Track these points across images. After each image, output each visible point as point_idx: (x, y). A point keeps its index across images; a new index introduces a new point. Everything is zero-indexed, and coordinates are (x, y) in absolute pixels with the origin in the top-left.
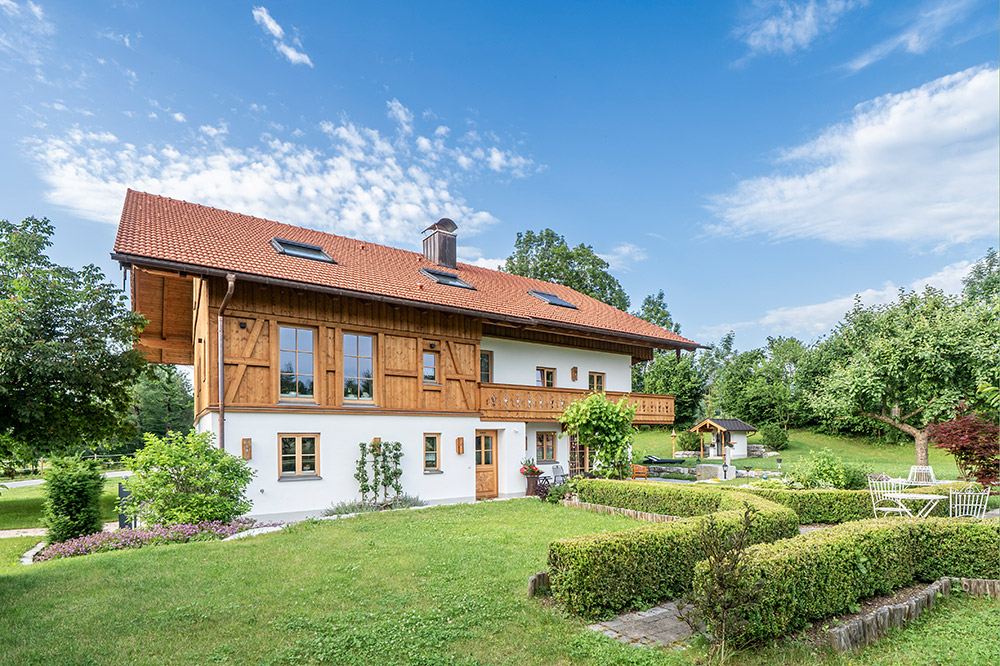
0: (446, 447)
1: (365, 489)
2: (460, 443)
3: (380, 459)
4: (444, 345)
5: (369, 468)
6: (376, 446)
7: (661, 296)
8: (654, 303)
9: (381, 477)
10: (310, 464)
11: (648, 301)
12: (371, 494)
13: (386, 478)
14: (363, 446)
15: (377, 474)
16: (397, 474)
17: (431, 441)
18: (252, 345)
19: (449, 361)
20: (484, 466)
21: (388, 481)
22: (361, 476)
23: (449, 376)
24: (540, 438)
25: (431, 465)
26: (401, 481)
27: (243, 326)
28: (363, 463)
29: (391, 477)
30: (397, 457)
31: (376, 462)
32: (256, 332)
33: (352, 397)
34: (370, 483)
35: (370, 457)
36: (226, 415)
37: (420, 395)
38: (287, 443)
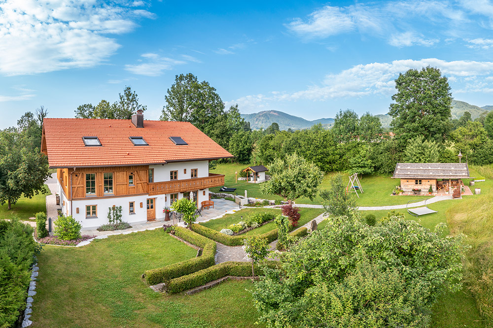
0: (137, 206)
1: (110, 221)
2: (141, 204)
3: (115, 211)
4: (136, 172)
5: (112, 215)
6: (114, 208)
7: (237, 106)
8: (234, 109)
9: (115, 218)
10: (94, 213)
11: (232, 108)
12: (112, 222)
13: (117, 218)
14: (110, 208)
15: (114, 216)
16: (120, 216)
17: (132, 205)
18: (79, 181)
19: (138, 177)
20: (150, 209)
21: (117, 219)
22: (109, 217)
23: (138, 182)
24: (172, 197)
25: (132, 212)
26: (121, 218)
27: (76, 176)
28: (110, 213)
29: (118, 217)
30: (120, 211)
31: (114, 213)
32: (80, 177)
33: (106, 192)
34: (112, 219)
35: (112, 211)
36: (73, 201)
37: (128, 190)
38: (88, 208)
